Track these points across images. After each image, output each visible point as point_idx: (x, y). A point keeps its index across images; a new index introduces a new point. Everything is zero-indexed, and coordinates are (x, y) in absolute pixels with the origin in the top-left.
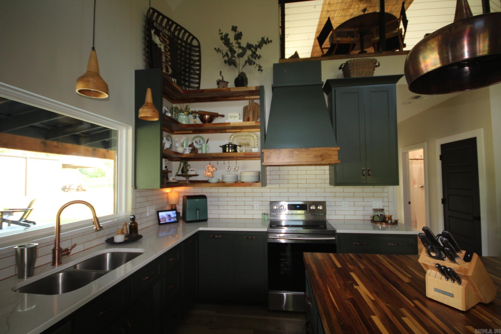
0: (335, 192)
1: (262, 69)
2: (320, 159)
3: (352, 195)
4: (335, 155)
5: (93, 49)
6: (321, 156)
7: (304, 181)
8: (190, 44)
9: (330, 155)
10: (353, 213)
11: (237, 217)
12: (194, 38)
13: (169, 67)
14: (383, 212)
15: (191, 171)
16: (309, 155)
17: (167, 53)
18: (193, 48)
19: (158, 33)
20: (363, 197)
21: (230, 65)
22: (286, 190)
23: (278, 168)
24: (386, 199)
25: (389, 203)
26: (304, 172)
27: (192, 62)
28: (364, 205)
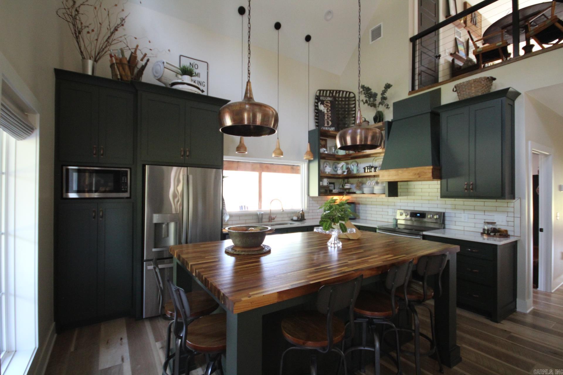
0: (455, 205)
1: (389, 107)
2: (418, 176)
3: (472, 208)
4: (429, 172)
5: (278, 138)
6: (418, 174)
7: (427, 194)
8: (349, 97)
9: (426, 173)
10: (473, 225)
11: (377, 220)
12: (350, 93)
13: (329, 121)
14: (495, 225)
15: (347, 185)
16: (409, 173)
17: (328, 113)
18: (350, 99)
19: (322, 103)
20: (485, 211)
21: (371, 106)
22: (412, 201)
23: (406, 183)
24: (511, 215)
25: (515, 218)
26: (427, 186)
27: (350, 109)
28: (485, 219)
